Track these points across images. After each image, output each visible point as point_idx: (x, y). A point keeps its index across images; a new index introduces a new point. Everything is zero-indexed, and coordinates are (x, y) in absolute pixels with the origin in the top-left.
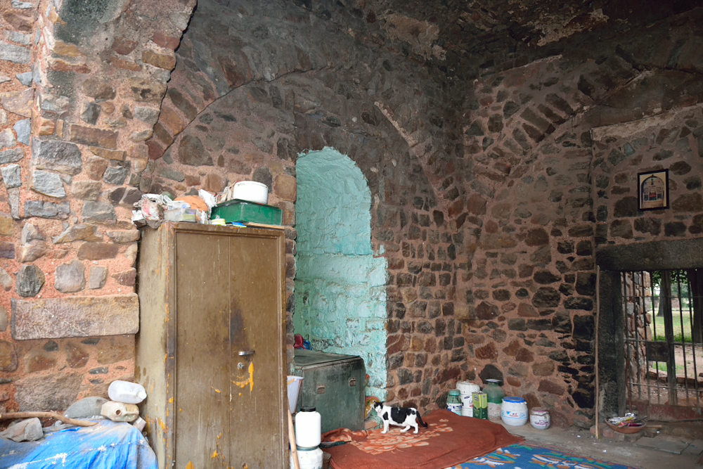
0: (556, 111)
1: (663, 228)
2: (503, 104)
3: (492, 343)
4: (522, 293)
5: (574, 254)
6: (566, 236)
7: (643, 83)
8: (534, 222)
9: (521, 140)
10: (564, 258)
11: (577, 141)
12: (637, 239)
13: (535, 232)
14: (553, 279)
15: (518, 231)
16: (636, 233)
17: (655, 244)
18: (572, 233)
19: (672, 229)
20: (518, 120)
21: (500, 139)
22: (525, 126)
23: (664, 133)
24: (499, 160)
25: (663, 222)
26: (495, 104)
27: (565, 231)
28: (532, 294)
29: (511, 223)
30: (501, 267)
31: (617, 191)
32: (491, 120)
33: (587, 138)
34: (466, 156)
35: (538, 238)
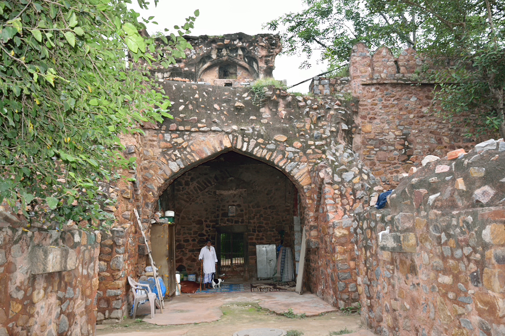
0: (207, 183)
1: (234, 222)
2: (190, 177)
3: (182, 257)
4: (194, 240)
5: (210, 228)
6: (209, 223)
7: (231, 180)
8: (199, 217)
9: (196, 190)
10: (208, 229)
11: (212, 193)
13: (199, 220)
14: (204, 235)
15: (193, 220)
16: (227, 223)
17: (232, 226)
18: (210, 222)
19: (237, 222)
20: (195, 184)
21: (188, 189)
22: (197, 186)
23: (235, 195)
24: (188, 196)
25: (234, 220)
26: (187, 176)
27: (208, 221)
28: (197, 240)
29: (191, 217)
30: (187, 232)
31: (222, 210)
32: (185, 181)
33: (215, 193)
34: (176, 192)
35: (200, 222)
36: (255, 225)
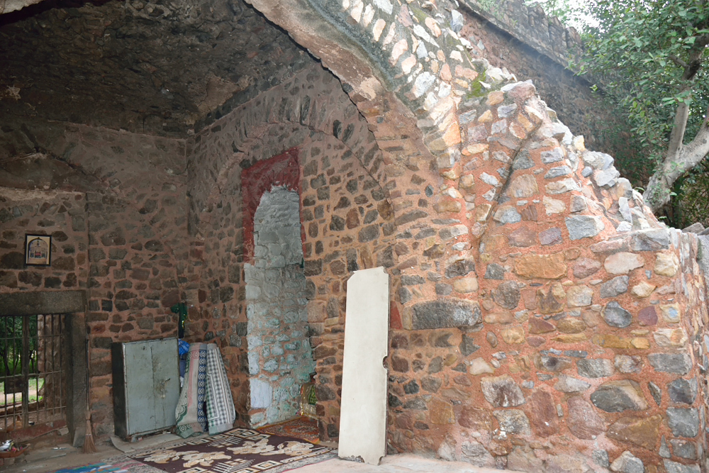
1: (43, 281)
12: (21, 288)
16: (20, 284)
17: (36, 293)
19: (52, 282)
23: (46, 206)
25: (44, 276)
31: (4, 245)
36: (111, 290)
